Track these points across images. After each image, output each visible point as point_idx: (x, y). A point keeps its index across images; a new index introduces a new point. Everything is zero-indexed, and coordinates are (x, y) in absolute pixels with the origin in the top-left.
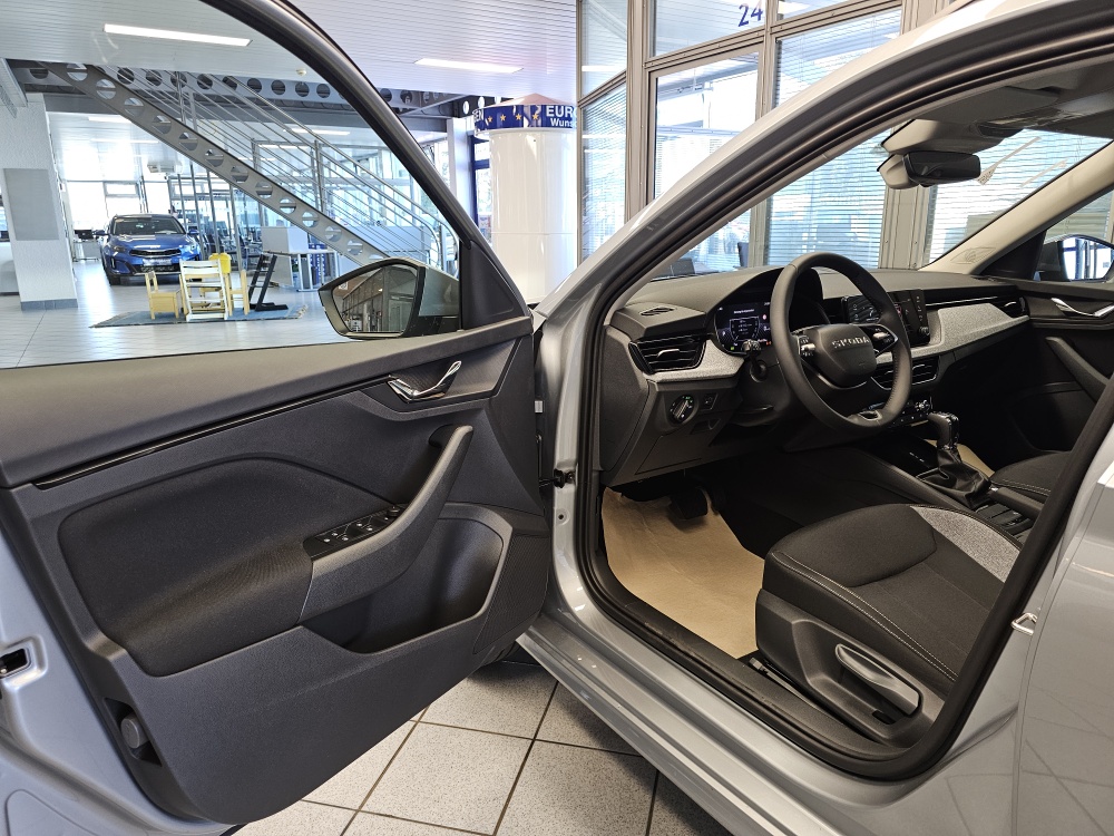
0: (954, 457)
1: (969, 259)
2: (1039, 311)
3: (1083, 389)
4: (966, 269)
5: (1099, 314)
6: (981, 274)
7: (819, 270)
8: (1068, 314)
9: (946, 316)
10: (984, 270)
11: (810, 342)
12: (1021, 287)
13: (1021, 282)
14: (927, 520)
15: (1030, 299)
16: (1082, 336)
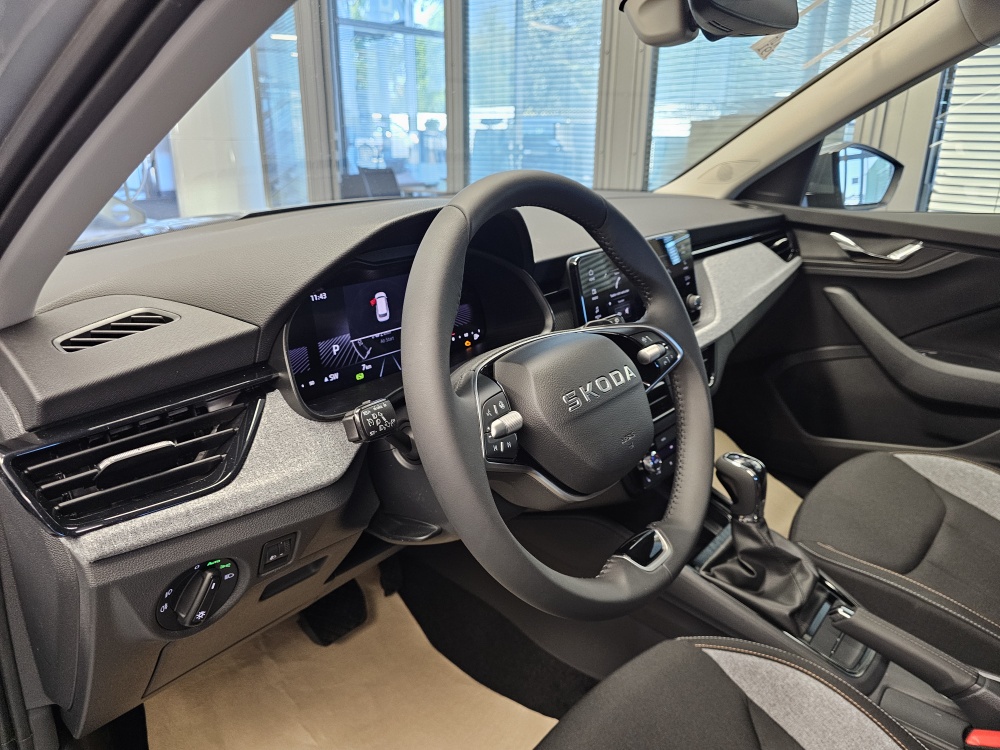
0: (762, 534)
1: (724, 176)
2: (813, 249)
3: (870, 355)
4: (721, 190)
5: (897, 256)
6: (737, 198)
7: (529, 214)
8: (853, 255)
9: (714, 269)
10: (745, 194)
11: (512, 406)
12: (792, 218)
13: (791, 211)
14: (735, 679)
15: (799, 233)
16: (872, 286)
